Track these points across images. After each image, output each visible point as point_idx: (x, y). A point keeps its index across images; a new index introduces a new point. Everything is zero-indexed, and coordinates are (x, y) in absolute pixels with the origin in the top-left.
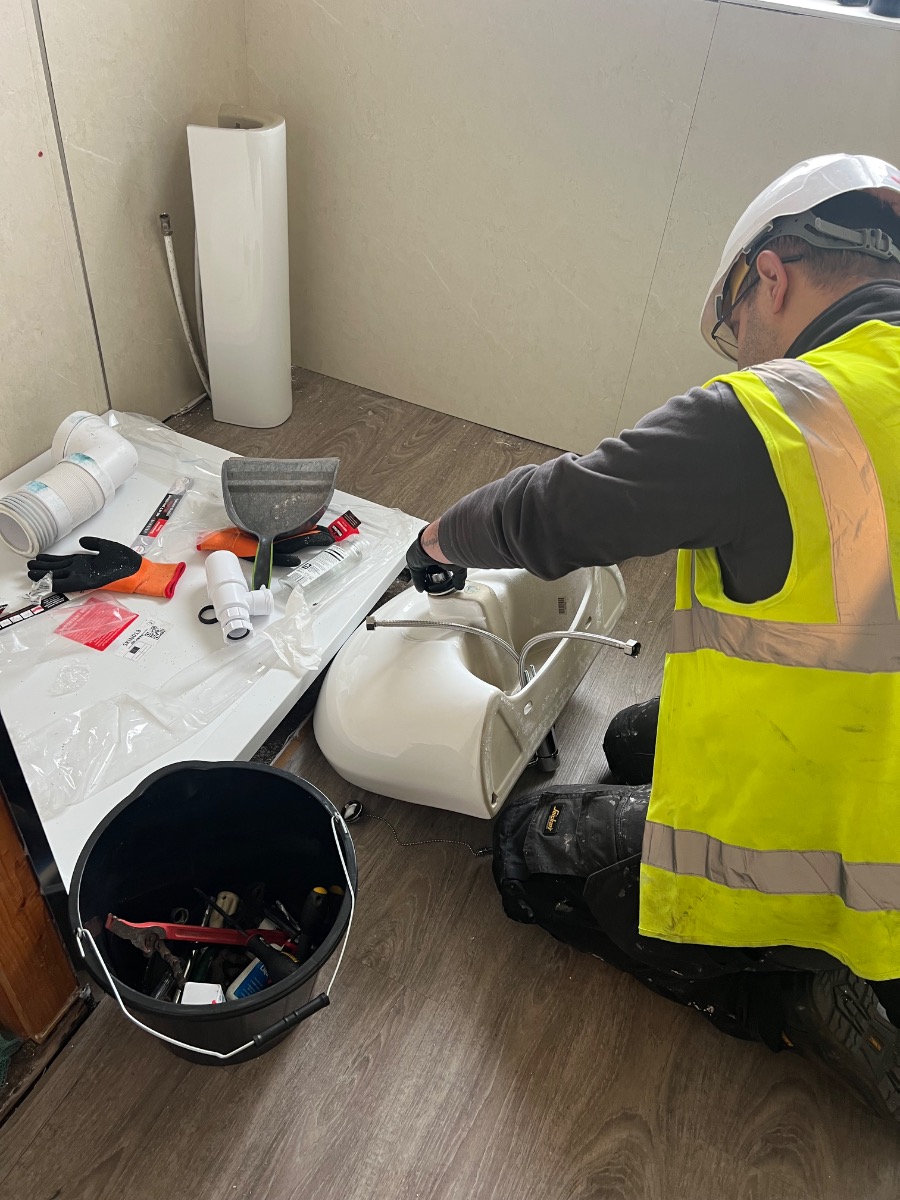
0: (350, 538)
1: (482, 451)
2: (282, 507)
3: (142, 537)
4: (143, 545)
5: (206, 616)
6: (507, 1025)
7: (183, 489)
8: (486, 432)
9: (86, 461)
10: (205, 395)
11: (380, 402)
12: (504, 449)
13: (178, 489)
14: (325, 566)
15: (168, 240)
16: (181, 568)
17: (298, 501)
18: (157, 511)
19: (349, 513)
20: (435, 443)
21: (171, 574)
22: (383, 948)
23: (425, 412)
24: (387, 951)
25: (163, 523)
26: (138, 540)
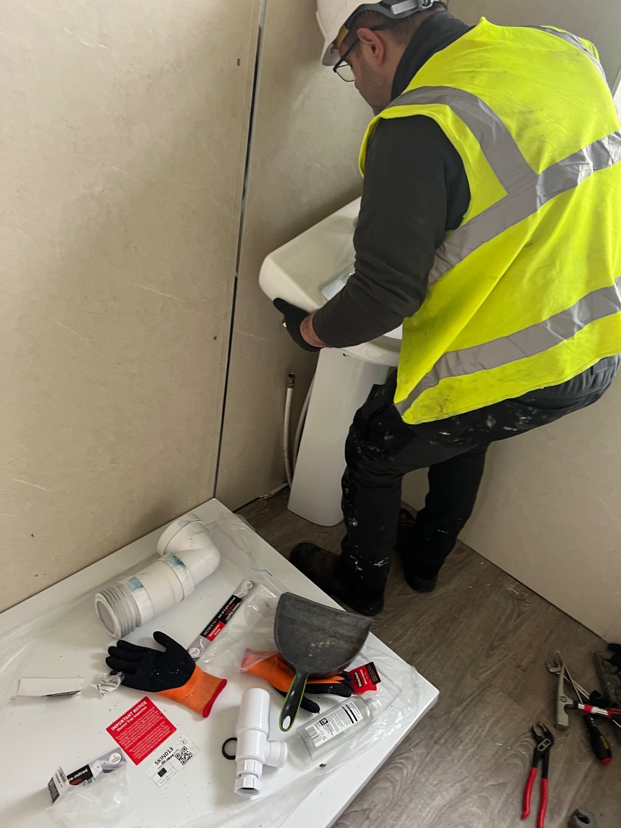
0: (367, 694)
1: (493, 594)
2: (317, 647)
3: (202, 639)
4: (200, 648)
5: (228, 750)
7: (246, 593)
8: (500, 575)
9: (179, 566)
10: (286, 484)
12: (512, 596)
13: (242, 591)
14: (339, 727)
15: (289, 390)
16: (223, 684)
17: (331, 646)
18: (220, 612)
19: (372, 664)
21: (213, 691)
25: (221, 627)
26: (197, 640)
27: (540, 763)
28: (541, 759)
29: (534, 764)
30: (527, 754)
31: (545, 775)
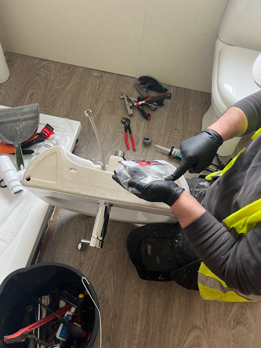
0: (51, 136)
1: (90, 79)
6: (151, 309)
8: (89, 71)
11: (45, 63)
19: (48, 125)
20: (71, 79)
22: (105, 295)
23: (64, 65)
24: (106, 295)
27: (128, 130)
28: (128, 128)
29: (126, 131)
30: (123, 130)
31: (130, 133)
